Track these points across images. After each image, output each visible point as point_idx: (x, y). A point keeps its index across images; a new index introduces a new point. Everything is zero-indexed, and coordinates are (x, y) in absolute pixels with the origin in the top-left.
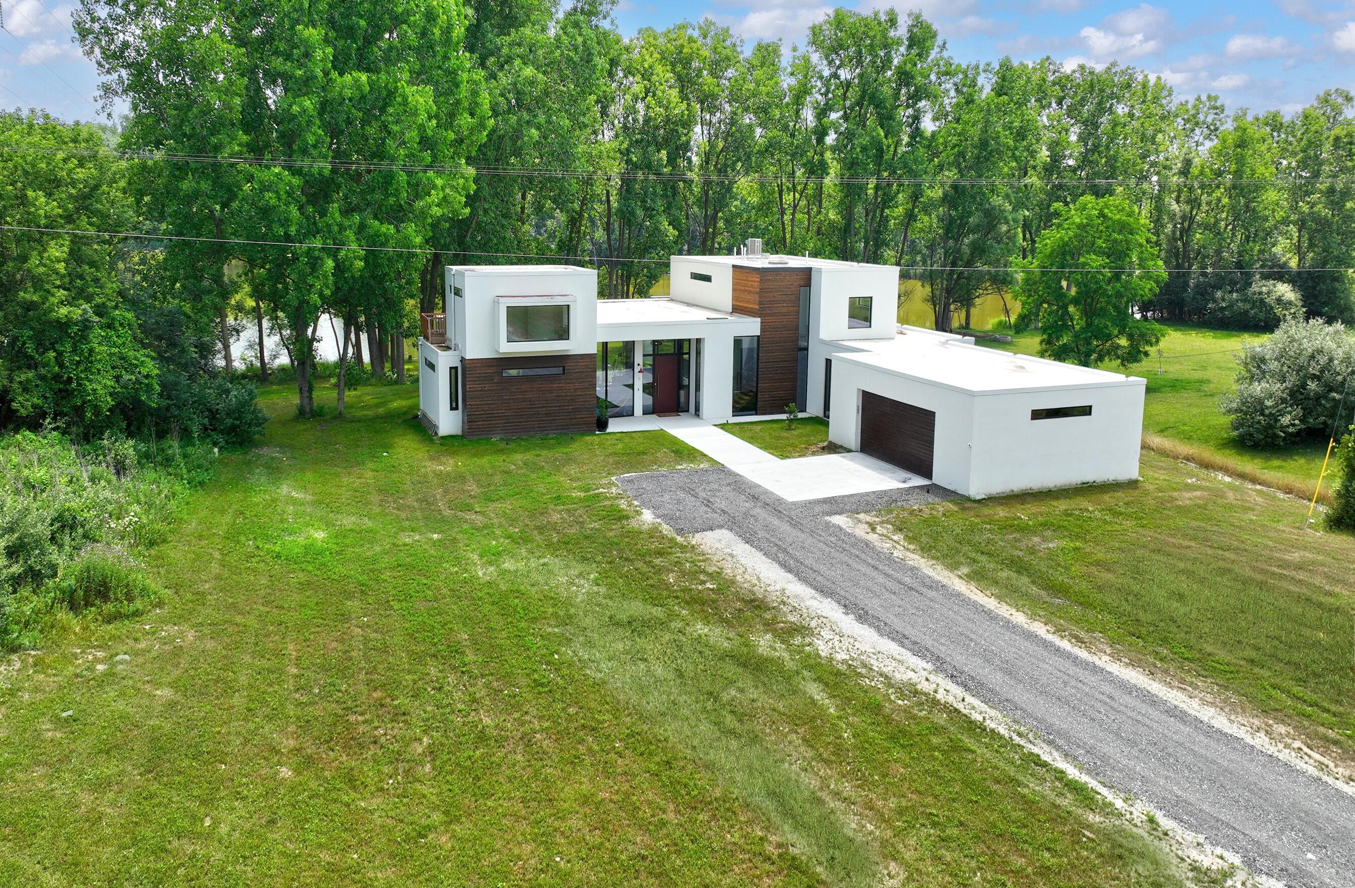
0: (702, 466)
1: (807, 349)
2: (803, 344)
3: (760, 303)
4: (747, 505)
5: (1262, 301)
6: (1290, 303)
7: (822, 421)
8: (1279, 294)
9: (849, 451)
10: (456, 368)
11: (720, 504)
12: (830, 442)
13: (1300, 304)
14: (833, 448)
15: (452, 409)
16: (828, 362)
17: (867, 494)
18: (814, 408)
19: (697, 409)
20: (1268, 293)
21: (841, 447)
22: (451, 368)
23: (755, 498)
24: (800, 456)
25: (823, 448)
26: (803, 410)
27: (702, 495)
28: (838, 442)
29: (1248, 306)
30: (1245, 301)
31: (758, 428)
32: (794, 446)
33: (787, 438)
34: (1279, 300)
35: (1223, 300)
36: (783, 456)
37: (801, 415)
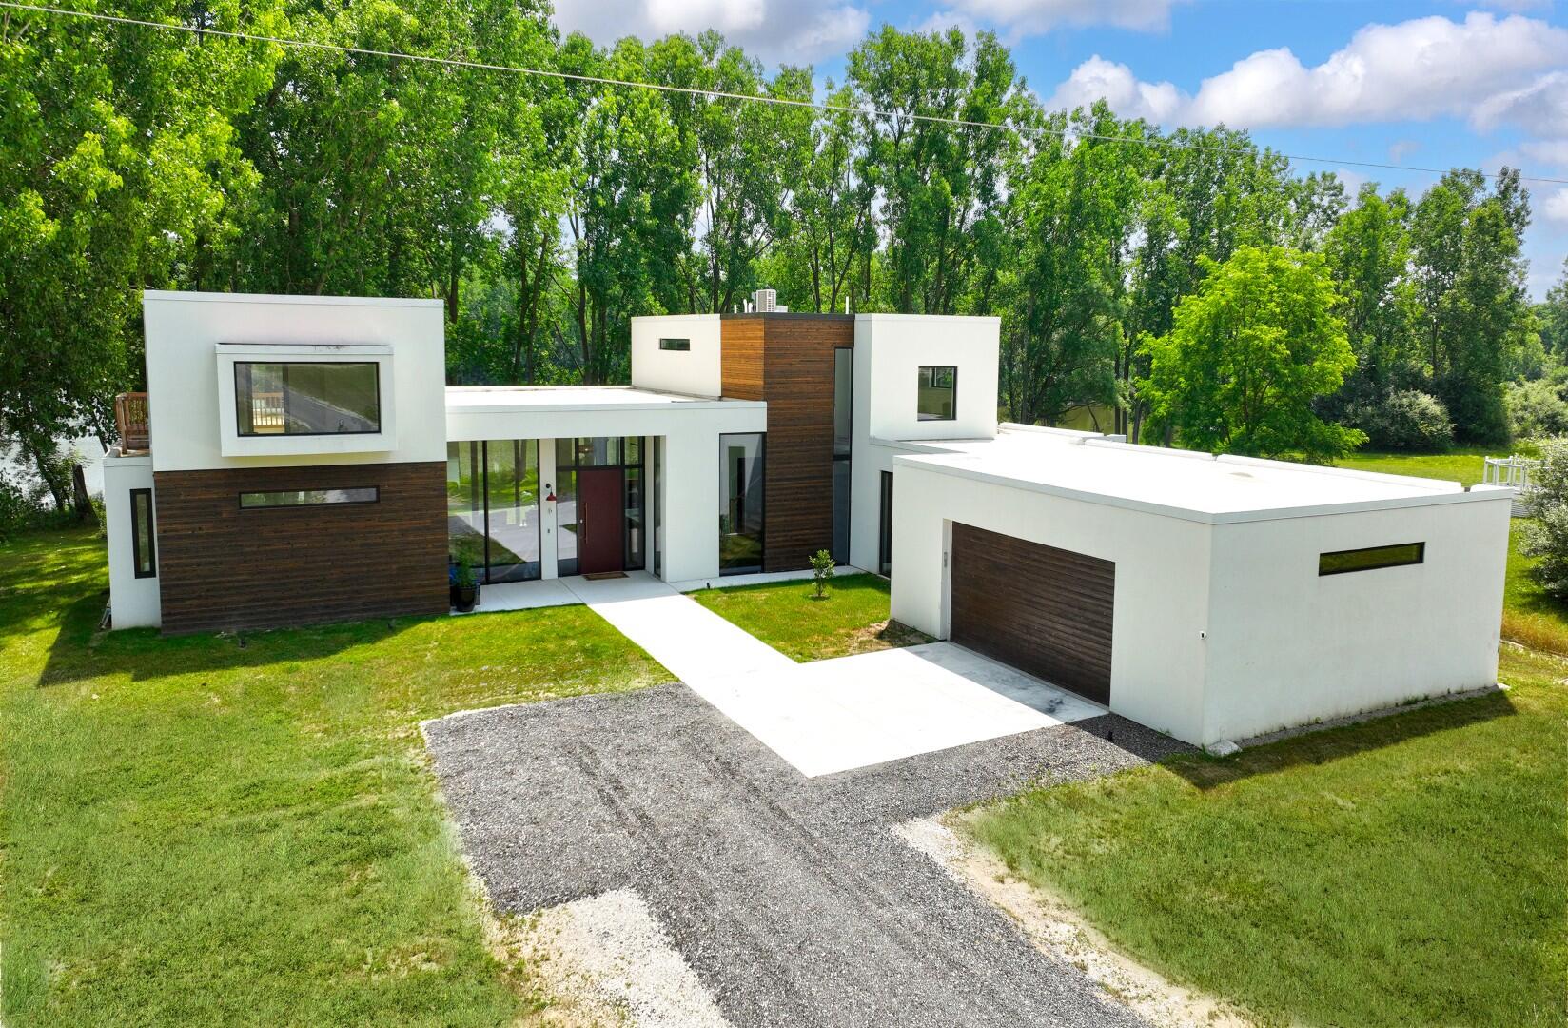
0: (634, 684)
1: (848, 457)
2: (840, 448)
3: (767, 375)
4: (706, 794)
5: (1403, 415)
6: (1435, 417)
7: (879, 580)
8: (1422, 406)
9: (930, 639)
10: (147, 492)
11: (642, 795)
12: (893, 623)
13: (1446, 418)
14: (900, 635)
15: (139, 573)
16: (887, 478)
17: (980, 748)
18: (863, 555)
19: (657, 565)
20: (1410, 406)
21: (914, 631)
22: (134, 493)
23: (729, 770)
24: (837, 654)
25: (881, 635)
26: (843, 560)
27: (609, 765)
28: (910, 621)
29: (1386, 422)
30: (1382, 415)
31: (762, 596)
32: (824, 632)
33: (813, 616)
34: (1423, 414)
35: (1356, 415)
36: (803, 656)
37: (838, 572)
